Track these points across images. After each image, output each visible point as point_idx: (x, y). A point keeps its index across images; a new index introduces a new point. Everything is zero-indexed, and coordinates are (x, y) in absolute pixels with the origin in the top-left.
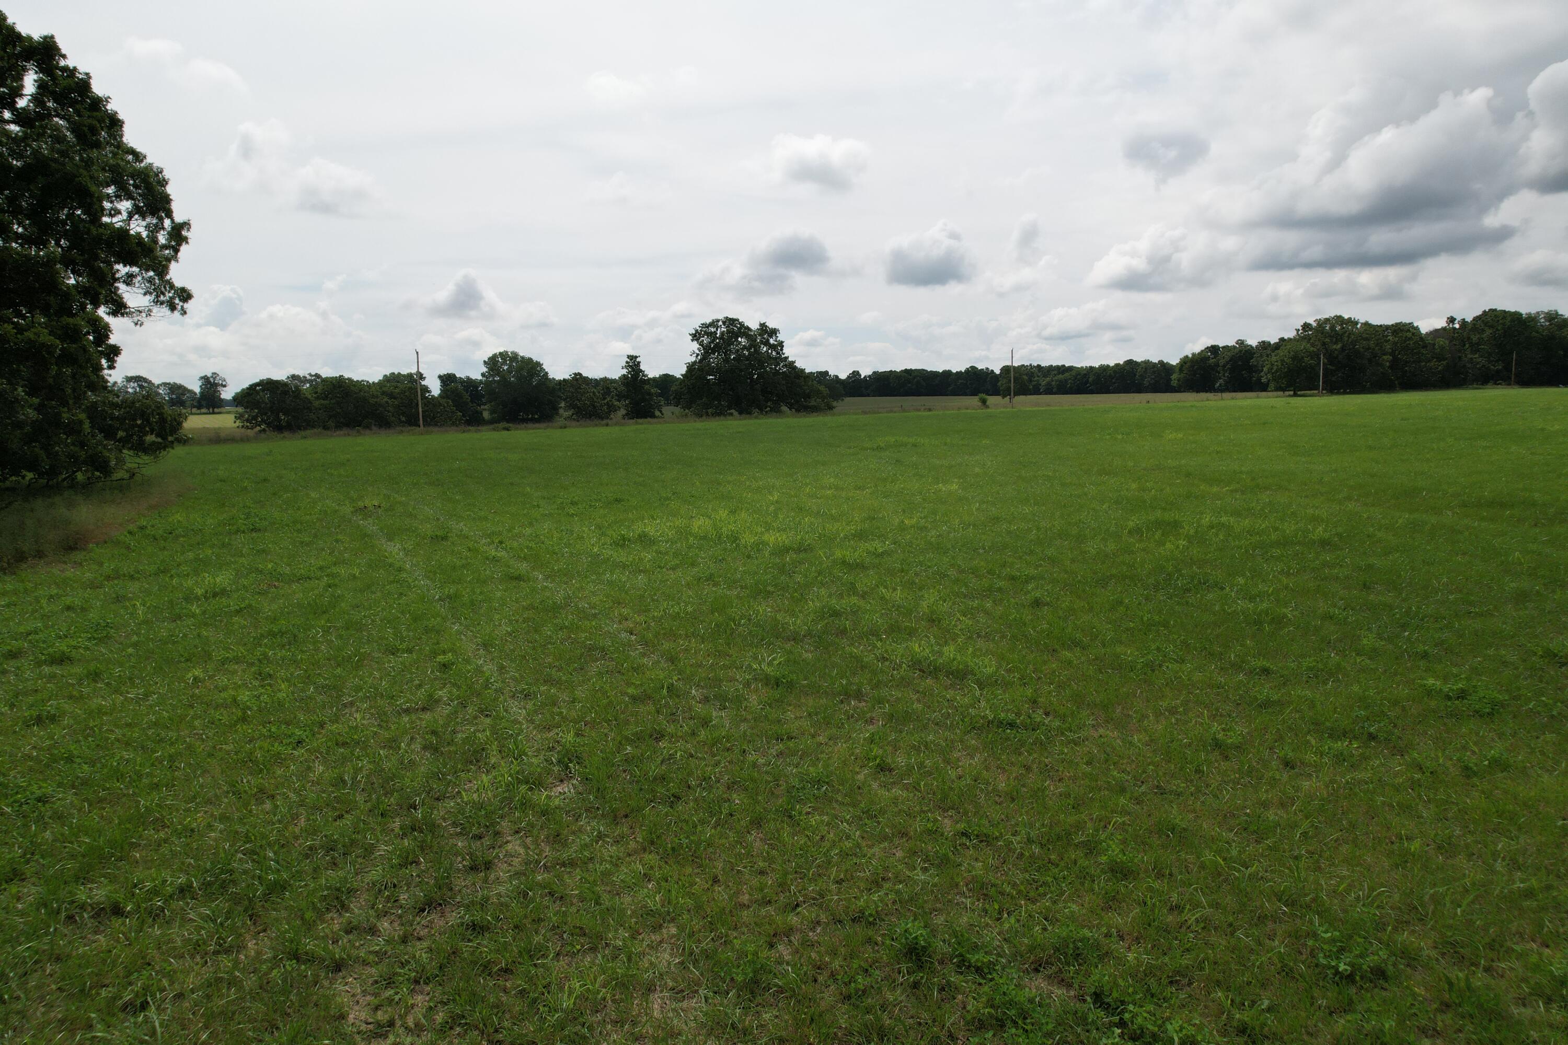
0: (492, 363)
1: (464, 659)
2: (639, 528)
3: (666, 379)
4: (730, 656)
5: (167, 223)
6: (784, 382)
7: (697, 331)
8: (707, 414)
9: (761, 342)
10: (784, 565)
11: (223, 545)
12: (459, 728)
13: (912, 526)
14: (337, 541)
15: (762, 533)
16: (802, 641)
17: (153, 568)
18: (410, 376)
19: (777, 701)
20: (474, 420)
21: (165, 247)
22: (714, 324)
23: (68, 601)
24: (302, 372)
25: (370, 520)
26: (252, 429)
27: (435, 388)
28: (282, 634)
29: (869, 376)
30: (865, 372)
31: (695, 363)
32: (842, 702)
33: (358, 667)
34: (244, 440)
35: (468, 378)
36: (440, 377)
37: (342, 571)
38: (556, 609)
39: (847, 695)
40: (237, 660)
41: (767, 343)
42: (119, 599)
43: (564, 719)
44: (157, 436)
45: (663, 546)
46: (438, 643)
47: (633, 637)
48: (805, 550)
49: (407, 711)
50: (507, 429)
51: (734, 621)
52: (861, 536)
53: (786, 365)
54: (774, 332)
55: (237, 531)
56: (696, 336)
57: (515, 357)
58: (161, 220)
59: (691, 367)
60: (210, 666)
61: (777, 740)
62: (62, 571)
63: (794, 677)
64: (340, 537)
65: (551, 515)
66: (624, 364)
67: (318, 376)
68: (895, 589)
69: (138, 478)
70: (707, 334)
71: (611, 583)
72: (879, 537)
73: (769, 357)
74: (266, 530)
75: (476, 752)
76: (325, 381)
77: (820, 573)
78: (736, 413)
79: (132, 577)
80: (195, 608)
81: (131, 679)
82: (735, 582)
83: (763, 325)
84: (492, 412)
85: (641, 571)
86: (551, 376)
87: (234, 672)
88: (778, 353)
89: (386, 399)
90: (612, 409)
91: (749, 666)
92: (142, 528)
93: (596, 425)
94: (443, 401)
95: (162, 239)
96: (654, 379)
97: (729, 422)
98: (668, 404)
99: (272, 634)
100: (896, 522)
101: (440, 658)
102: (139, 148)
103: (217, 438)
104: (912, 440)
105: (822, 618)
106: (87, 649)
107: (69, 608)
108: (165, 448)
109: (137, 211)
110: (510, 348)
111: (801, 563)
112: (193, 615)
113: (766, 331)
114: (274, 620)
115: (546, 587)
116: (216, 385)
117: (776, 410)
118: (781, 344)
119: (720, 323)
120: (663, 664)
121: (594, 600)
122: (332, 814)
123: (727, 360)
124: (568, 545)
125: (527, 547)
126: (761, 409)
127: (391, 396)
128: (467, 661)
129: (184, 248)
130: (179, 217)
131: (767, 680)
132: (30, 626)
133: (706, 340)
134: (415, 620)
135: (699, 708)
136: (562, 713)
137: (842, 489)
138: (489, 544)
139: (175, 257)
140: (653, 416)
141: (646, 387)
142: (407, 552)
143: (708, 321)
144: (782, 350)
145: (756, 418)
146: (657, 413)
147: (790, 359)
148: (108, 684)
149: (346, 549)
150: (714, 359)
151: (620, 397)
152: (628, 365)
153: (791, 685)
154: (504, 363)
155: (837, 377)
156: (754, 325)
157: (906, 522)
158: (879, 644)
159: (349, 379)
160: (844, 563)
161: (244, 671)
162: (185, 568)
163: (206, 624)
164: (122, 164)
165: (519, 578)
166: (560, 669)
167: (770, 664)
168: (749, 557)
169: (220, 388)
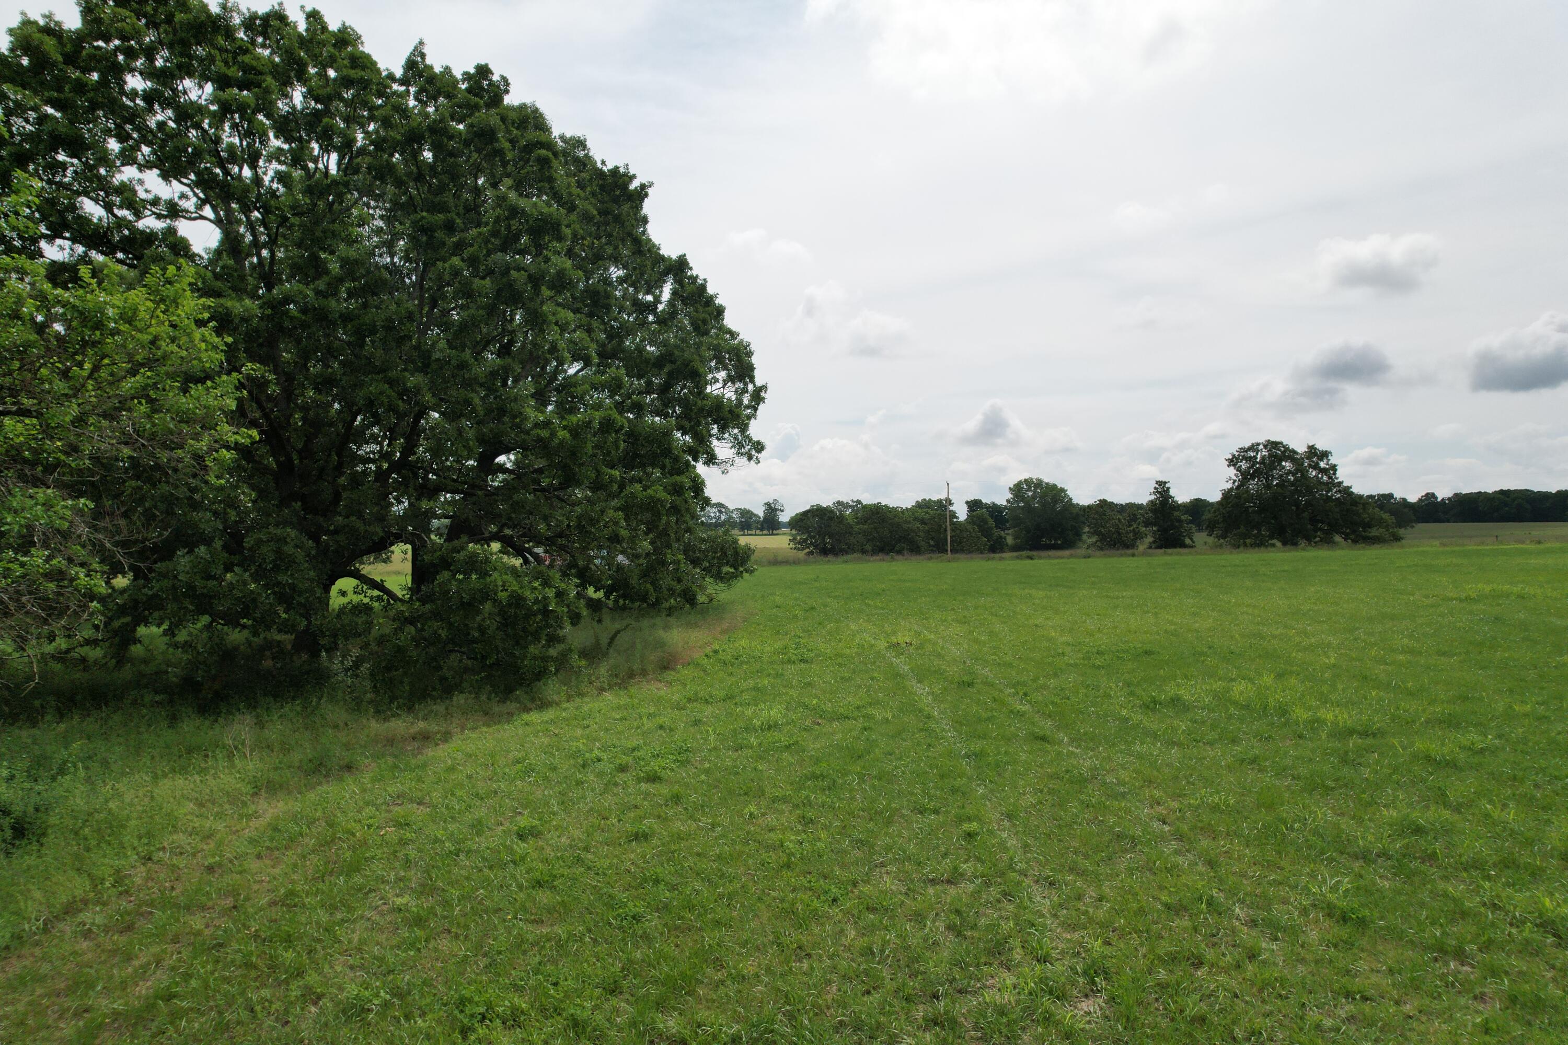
0: (1017, 490)
1: (988, 830)
2: (1171, 690)
3: (1197, 506)
4: (1282, 869)
5: (750, 387)
6: (1337, 510)
7: (1234, 456)
8: (1245, 545)
9: (1310, 466)
10: (1346, 753)
11: (777, 675)
12: (982, 909)
13: (1526, 715)
14: (872, 679)
15: (1318, 708)
16: (1375, 862)
17: (722, 694)
18: (940, 501)
19: (1345, 942)
20: (997, 547)
21: (748, 407)
22: (1254, 447)
23: (661, 720)
24: (845, 499)
25: (902, 659)
26: (803, 550)
27: (962, 513)
28: (823, 777)
29: (1449, 499)
30: (1443, 493)
31: (1231, 489)
32: (1436, 960)
33: (889, 823)
34: (796, 562)
35: (993, 504)
36: (967, 503)
37: (878, 713)
38: (1082, 782)
39: (1442, 951)
40: (785, 800)
41: (1316, 467)
42: (697, 723)
43: (1091, 920)
44: (731, 566)
45: (1200, 714)
46: (963, 807)
47: (1167, 828)
48: (1374, 735)
49: (933, 882)
50: (1031, 558)
51: (1285, 823)
52: (1451, 722)
53: (1340, 491)
54: (1325, 455)
55: (789, 661)
56: (1232, 462)
57: (1039, 484)
58: (746, 384)
59: (1227, 495)
60: (763, 803)
61: (1347, 997)
62: (658, 689)
63: (1367, 912)
64: (876, 675)
65: (1076, 665)
66: (1152, 490)
67: (859, 502)
68: (1505, 806)
69: (715, 603)
70: (1245, 458)
71: (1140, 757)
72: (1475, 726)
73: (1319, 482)
74: (812, 662)
75: (998, 943)
76: (865, 507)
77: (1395, 770)
78: (1279, 544)
79: (707, 701)
80: (754, 741)
81: (702, 806)
82: (1285, 769)
83: (1312, 448)
84: (1016, 537)
85: (1174, 743)
86: (1075, 501)
87: (782, 812)
88: (1330, 478)
89: (918, 525)
90: (1138, 536)
91: (1306, 888)
92: (716, 652)
93: (1122, 555)
94: (969, 527)
95: (746, 401)
96: (1184, 505)
97: (1272, 555)
98: (1200, 530)
99: (814, 777)
100: (1500, 707)
101: (966, 826)
102: (734, 328)
103: (776, 561)
104: (1517, 589)
105: (1402, 834)
106: (672, 770)
107: (661, 727)
108: (736, 577)
109: (730, 379)
110: (1035, 475)
111: (1369, 750)
112: (752, 747)
113: (1315, 454)
114: (817, 761)
115: (1072, 753)
116: (776, 510)
117: (1327, 541)
118: (1334, 468)
119: (1261, 447)
120: (1201, 868)
121: (1124, 775)
122: (862, 988)
123: (1268, 486)
124: (1094, 704)
125: (1052, 703)
126: (1309, 539)
127: (923, 522)
128: (991, 832)
129: (761, 407)
130: (759, 382)
131: (1330, 911)
132: (635, 743)
133: (1244, 465)
134: (942, 777)
135: (1246, 935)
136: (1087, 912)
137: (1420, 653)
138: (1014, 695)
139: (754, 416)
140: (1183, 546)
141: (1176, 514)
142: (936, 697)
143: (1247, 445)
144: (1335, 474)
145: (1304, 549)
146: (1188, 541)
147: (1345, 484)
148: (686, 809)
149: (880, 688)
150: (1253, 485)
151: (1147, 524)
152: (1156, 491)
153: (1362, 923)
154: (1029, 489)
155: (1404, 500)
156: (1301, 448)
157: (1517, 708)
158: (1487, 885)
159: (886, 506)
160: (1428, 758)
161: (790, 812)
162: (746, 696)
163: (761, 758)
164: (722, 343)
165: (1043, 739)
166: (1086, 857)
167: (1334, 889)
168: (1301, 737)
169: (779, 513)
